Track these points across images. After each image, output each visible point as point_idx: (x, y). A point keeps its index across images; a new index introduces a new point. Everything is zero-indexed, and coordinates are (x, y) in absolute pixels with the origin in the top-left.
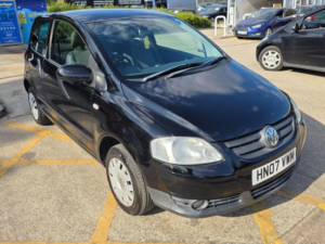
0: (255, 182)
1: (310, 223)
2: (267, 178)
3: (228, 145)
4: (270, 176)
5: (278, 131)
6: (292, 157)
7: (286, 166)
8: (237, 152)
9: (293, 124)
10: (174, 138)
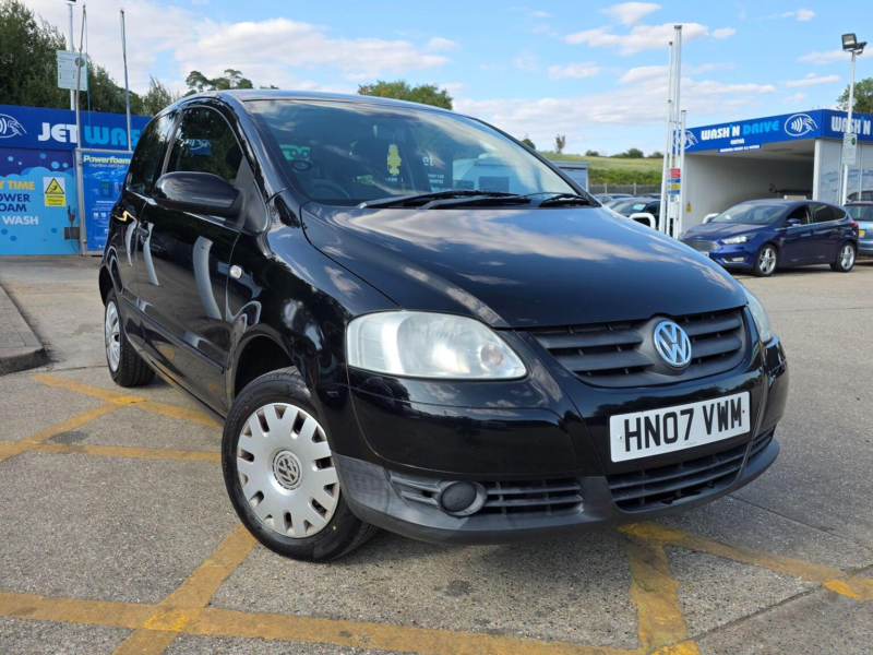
0: (618, 454)
1: (792, 617)
2: (654, 450)
3: (546, 344)
4: (665, 448)
5: (695, 339)
6: (737, 414)
7: (717, 435)
8: (570, 365)
9: (742, 337)
10: (405, 314)
